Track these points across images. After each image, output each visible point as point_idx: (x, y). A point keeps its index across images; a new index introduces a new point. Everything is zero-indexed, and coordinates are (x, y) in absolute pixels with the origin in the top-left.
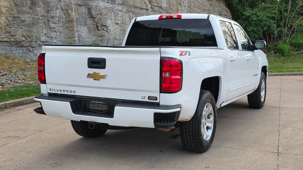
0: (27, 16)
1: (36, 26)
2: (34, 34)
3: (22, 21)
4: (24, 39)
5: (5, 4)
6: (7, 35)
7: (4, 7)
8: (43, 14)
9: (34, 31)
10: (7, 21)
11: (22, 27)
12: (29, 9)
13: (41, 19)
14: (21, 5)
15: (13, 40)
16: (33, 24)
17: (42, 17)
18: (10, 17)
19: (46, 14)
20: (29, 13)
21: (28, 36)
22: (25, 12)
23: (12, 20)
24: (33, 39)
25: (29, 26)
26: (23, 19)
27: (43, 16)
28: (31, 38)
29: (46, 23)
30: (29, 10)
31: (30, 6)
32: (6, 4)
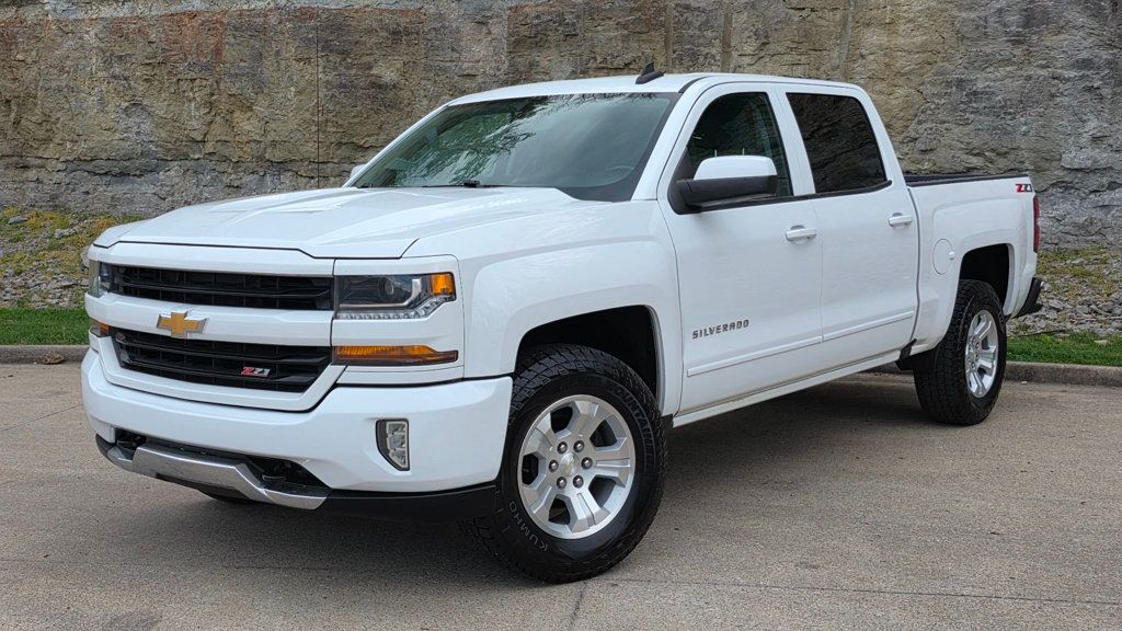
0: (1002, 72)
1: (1034, 111)
2: (1023, 143)
3: (975, 93)
4: (975, 161)
5: (914, 40)
6: (906, 150)
7: (909, 52)
8: (1085, 55)
9: (1024, 128)
10: (917, 98)
11: (968, 115)
12: (1009, 44)
13: (1068, 80)
14: (975, 34)
15: (926, 166)
16: (1024, 103)
17: (1080, 68)
18: (933, 85)
19: (1105, 55)
20: (1008, 62)
21: (993, 150)
22: (988, 62)
23: (938, 95)
24: (1022, 162)
25: (1002, 110)
26: (980, 86)
27: (1085, 64)
28: (1012, 157)
29: (1106, 91)
30: (1007, 50)
31: (1018, 33)
32: (919, 40)
